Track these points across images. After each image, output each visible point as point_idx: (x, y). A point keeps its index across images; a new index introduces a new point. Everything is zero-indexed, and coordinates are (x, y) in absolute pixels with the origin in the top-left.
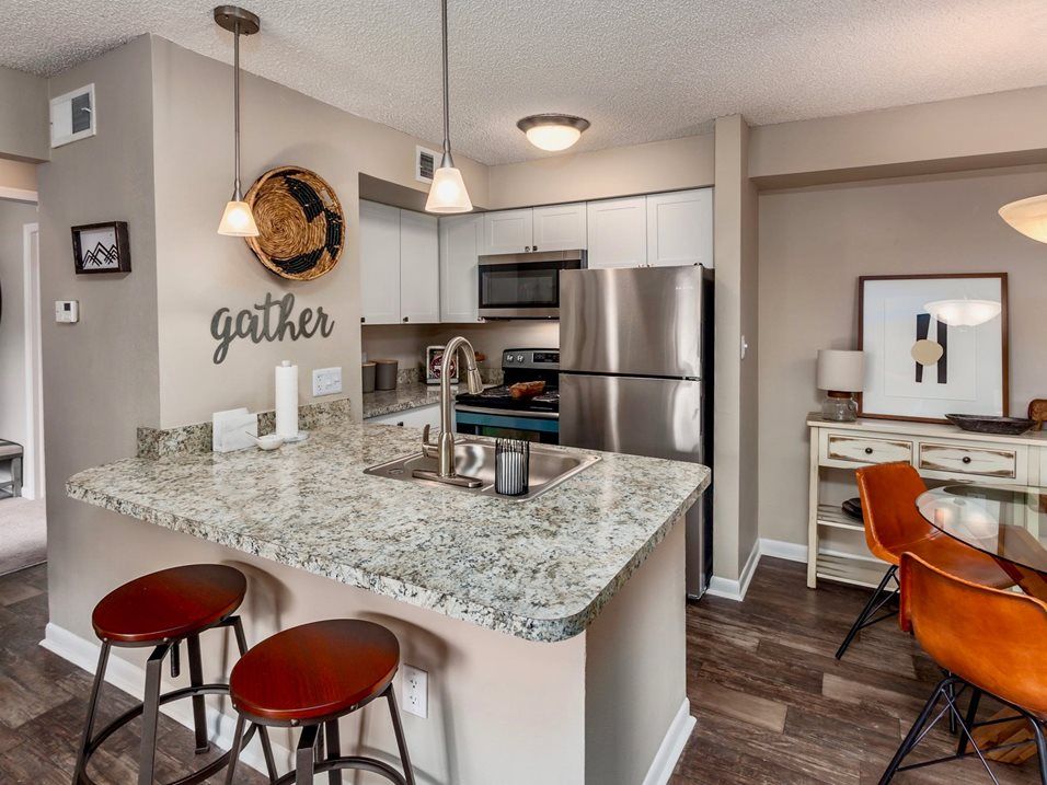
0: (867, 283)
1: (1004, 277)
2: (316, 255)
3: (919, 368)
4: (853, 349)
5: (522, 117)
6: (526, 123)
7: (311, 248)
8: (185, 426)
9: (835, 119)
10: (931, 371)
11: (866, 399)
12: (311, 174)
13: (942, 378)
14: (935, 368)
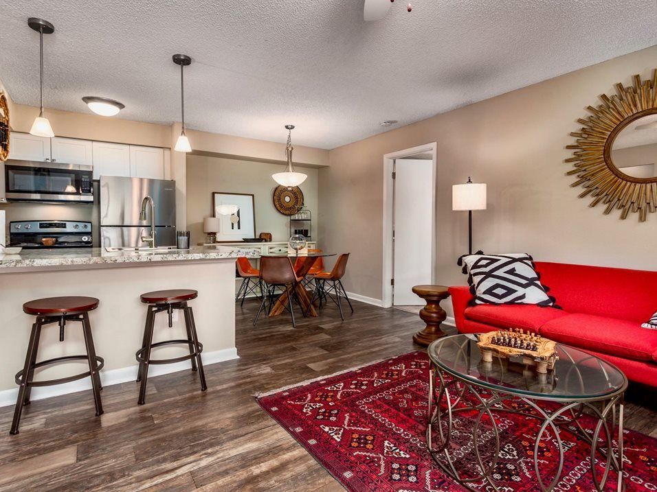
0: (216, 195)
1: (253, 195)
3: (233, 224)
4: (211, 217)
5: (85, 96)
6: (87, 99)
9: (208, 133)
10: (236, 226)
11: (217, 236)
13: (239, 228)
14: (237, 224)
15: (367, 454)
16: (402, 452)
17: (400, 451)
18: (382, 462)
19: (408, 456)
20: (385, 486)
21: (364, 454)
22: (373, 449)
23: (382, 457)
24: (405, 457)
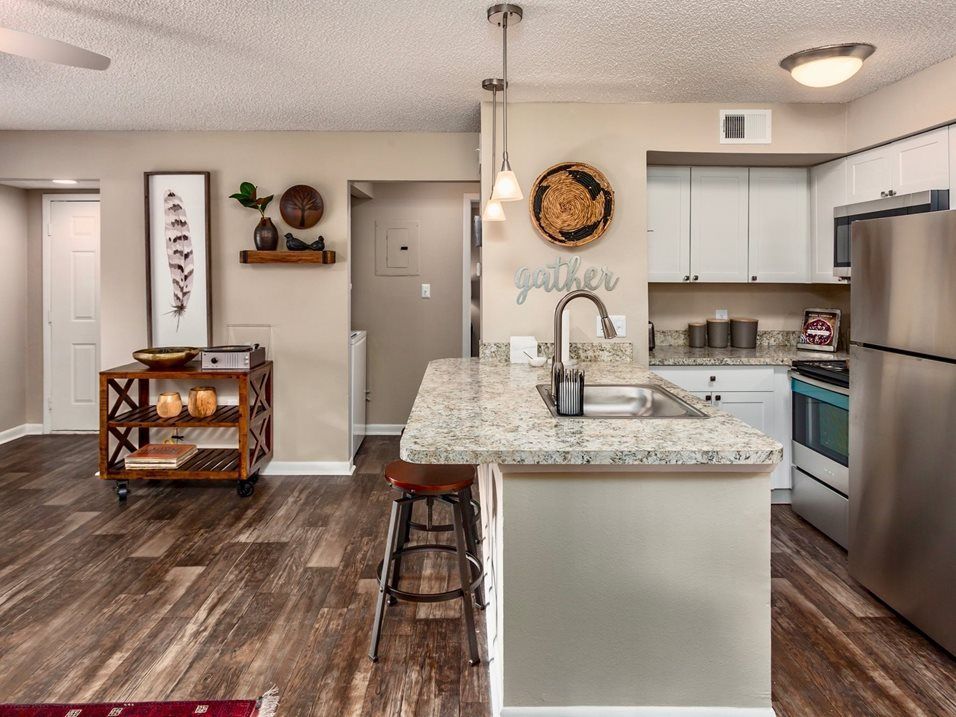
2: (595, 225)
6: (790, 62)
7: (594, 220)
8: (497, 342)
12: (578, 165)
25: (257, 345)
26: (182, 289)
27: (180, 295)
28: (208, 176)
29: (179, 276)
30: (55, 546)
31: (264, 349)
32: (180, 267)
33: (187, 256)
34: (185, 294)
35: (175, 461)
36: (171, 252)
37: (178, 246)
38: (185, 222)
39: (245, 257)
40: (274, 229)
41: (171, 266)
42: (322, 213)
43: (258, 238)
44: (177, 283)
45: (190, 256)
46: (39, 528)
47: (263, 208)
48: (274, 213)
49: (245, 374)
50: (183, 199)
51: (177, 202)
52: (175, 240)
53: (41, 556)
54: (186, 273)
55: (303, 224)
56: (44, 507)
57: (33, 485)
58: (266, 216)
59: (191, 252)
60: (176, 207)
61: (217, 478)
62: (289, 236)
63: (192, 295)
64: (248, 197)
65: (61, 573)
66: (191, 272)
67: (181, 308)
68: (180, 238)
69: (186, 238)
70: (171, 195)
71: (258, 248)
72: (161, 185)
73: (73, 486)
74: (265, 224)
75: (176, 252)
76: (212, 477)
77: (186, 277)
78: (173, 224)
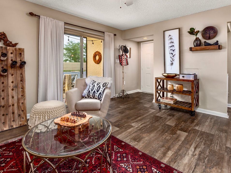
15: (137, 163)
16: (123, 166)
17: (124, 167)
18: (130, 160)
19: (121, 164)
20: (127, 151)
21: (139, 163)
22: (136, 166)
23: (131, 162)
24: (122, 164)
25: (195, 74)
26: (172, 59)
27: (172, 61)
28: (179, 29)
29: (172, 56)
30: (148, 115)
31: (197, 75)
32: (172, 54)
33: (174, 51)
34: (173, 60)
35: (173, 102)
36: (170, 50)
37: (171, 48)
38: (173, 42)
39: (191, 49)
40: (200, 41)
41: (170, 53)
42: (217, 34)
43: (195, 44)
44: (171, 57)
45: (175, 51)
46: (144, 111)
47: (196, 35)
48: (200, 36)
49: (193, 81)
50: (173, 36)
51: (171, 37)
52: (171, 47)
53: (145, 117)
54: (173, 55)
55: (209, 38)
56: (144, 106)
57: (141, 101)
58: (197, 37)
59: (175, 49)
60: (171, 38)
61: (184, 109)
62: (205, 42)
63: (175, 60)
64: (192, 32)
65: (150, 122)
66: (175, 55)
67: (172, 64)
68: (172, 46)
69: (173, 46)
70: (170, 35)
71: (195, 46)
72: (167, 33)
73: (149, 103)
74: (197, 39)
75: (171, 50)
76: (183, 108)
77: (173, 56)
78: (170, 43)
